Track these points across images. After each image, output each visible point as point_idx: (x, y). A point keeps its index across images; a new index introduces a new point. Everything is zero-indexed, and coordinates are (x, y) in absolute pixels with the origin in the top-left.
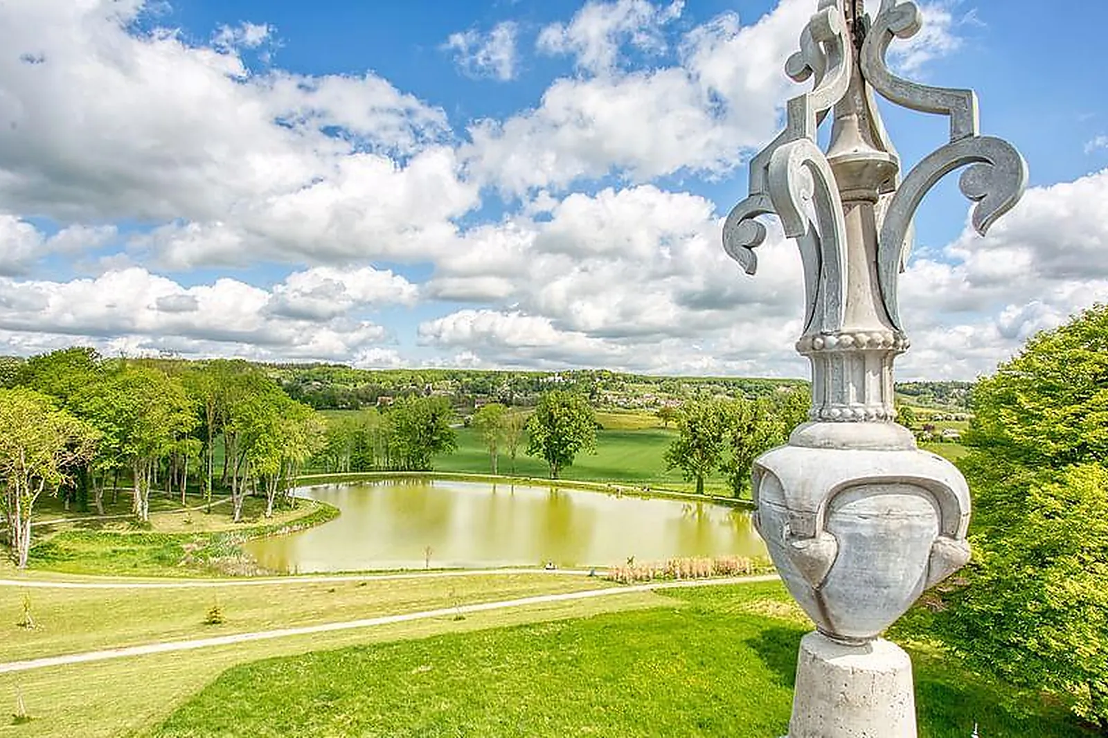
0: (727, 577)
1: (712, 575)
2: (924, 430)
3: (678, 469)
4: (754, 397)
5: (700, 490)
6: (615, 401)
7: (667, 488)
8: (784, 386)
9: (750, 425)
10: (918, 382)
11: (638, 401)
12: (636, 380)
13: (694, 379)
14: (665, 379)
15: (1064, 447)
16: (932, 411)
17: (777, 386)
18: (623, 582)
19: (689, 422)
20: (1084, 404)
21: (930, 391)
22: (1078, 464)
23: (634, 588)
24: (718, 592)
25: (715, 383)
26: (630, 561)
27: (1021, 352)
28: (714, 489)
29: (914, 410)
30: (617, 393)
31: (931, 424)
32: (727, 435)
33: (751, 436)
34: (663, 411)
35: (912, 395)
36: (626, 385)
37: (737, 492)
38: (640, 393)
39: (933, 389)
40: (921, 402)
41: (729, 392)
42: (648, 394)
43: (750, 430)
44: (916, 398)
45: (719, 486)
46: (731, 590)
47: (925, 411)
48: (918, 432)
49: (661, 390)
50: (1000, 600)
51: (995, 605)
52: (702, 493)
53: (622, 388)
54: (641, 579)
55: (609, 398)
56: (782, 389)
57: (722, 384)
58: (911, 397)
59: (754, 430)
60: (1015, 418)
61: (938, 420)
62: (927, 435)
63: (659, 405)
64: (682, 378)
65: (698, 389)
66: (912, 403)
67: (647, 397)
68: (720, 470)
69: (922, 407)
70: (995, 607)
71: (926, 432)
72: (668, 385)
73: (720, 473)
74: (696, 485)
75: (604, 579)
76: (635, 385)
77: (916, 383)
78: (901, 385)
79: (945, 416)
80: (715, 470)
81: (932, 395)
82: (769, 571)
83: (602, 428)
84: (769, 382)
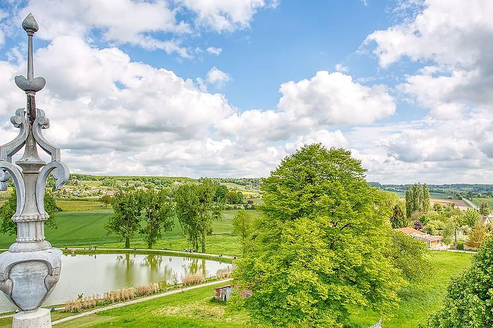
0: (144, 297)
1: (134, 297)
2: (249, 203)
3: (114, 234)
4: (161, 188)
5: (127, 246)
6: (71, 192)
7: (107, 247)
8: (178, 181)
9: (157, 205)
10: (246, 178)
11: (88, 192)
12: (86, 178)
13: (124, 177)
14: (106, 177)
15: (294, 211)
16: (251, 193)
17: (174, 181)
18: (76, 311)
19: (120, 204)
20: (301, 190)
21: (251, 183)
22: (300, 218)
23: (82, 315)
24: (137, 307)
25: (137, 180)
26: (80, 297)
27: (279, 166)
28: (137, 244)
29: (244, 193)
30: (72, 187)
31: (251, 200)
32: (144, 211)
33: (158, 211)
34: (103, 198)
35: (243, 185)
36: (79, 182)
37: (150, 245)
38: (89, 186)
39: (252, 182)
40: (247, 189)
41: (145, 185)
42: (94, 187)
43: (157, 207)
44: (244, 187)
45: (139, 242)
46: (145, 304)
47: (248, 193)
48: (245, 205)
49: (103, 185)
50: (272, 287)
51: (270, 289)
52: (129, 248)
53: (76, 183)
54: (88, 307)
55: (67, 190)
56: (176, 183)
57: (142, 180)
58: (242, 186)
59: (159, 208)
60: (276, 198)
61: (254, 198)
62: (250, 206)
63: (102, 194)
64: (117, 177)
65: (127, 183)
66: (242, 189)
67: (93, 189)
68: (139, 233)
69: (248, 191)
70: (270, 290)
71: (249, 204)
72: (107, 181)
73: (140, 234)
74: (125, 243)
75: (62, 312)
76: (85, 181)
77: (244, 179)
78: (238, 180)
79: (257, 195)
80: (136, 233)
81: (252, 185)
82: (168, 290)
83: (62, 210)
84: (169, 179)
